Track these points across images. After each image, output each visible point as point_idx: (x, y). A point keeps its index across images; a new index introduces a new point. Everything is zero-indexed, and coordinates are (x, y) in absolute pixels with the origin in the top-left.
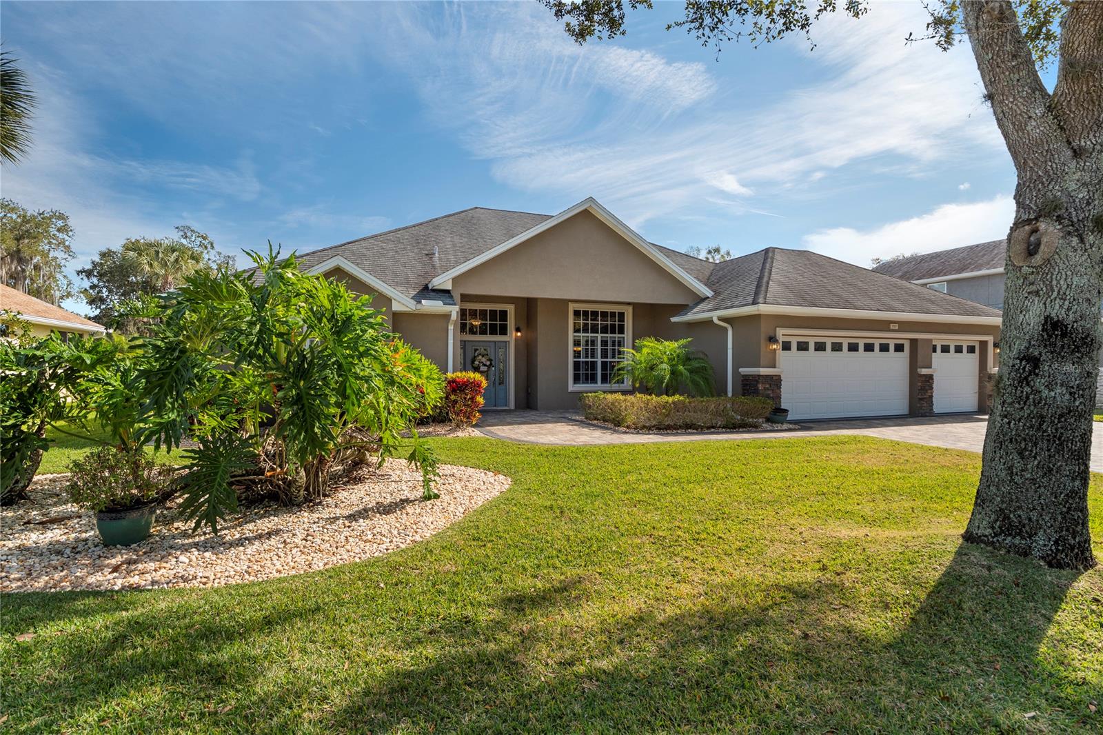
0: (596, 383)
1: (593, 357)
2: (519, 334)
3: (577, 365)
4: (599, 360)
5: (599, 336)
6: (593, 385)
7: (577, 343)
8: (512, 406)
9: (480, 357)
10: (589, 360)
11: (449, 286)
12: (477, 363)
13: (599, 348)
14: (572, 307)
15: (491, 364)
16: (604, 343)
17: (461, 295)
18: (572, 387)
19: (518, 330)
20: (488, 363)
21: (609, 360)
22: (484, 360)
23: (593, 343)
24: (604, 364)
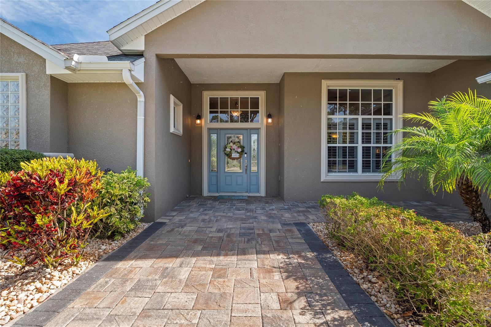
0: (356, 171)
1: (352, 141)
2: (270, 120)
3: (332, 152)
4: (360, 146)
5: (360, 118)
6: (351, 174)
7: (331, 126)
8: (263, 193)
9: (231, 144)
10: (348, 145)
11: (139, 45)
12: (228, 150)
13: (360, 131)
14: (326, 85)
15: (243, 151)
16: (367, 126)
17: (158, 56)
18: (325, 176)
19: (269, 116)
20: (240, 150)
21: (372, 145)
22: (234, 147)
23: (352, 126)
24: (366, 151)
